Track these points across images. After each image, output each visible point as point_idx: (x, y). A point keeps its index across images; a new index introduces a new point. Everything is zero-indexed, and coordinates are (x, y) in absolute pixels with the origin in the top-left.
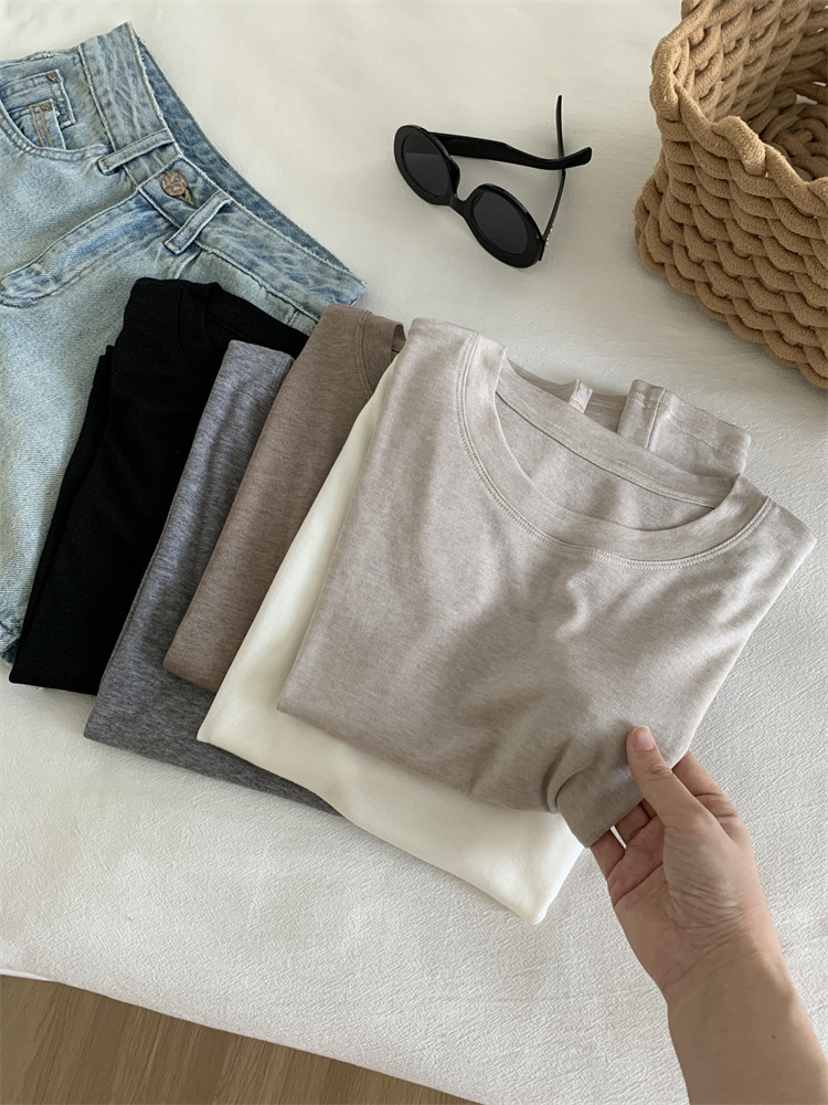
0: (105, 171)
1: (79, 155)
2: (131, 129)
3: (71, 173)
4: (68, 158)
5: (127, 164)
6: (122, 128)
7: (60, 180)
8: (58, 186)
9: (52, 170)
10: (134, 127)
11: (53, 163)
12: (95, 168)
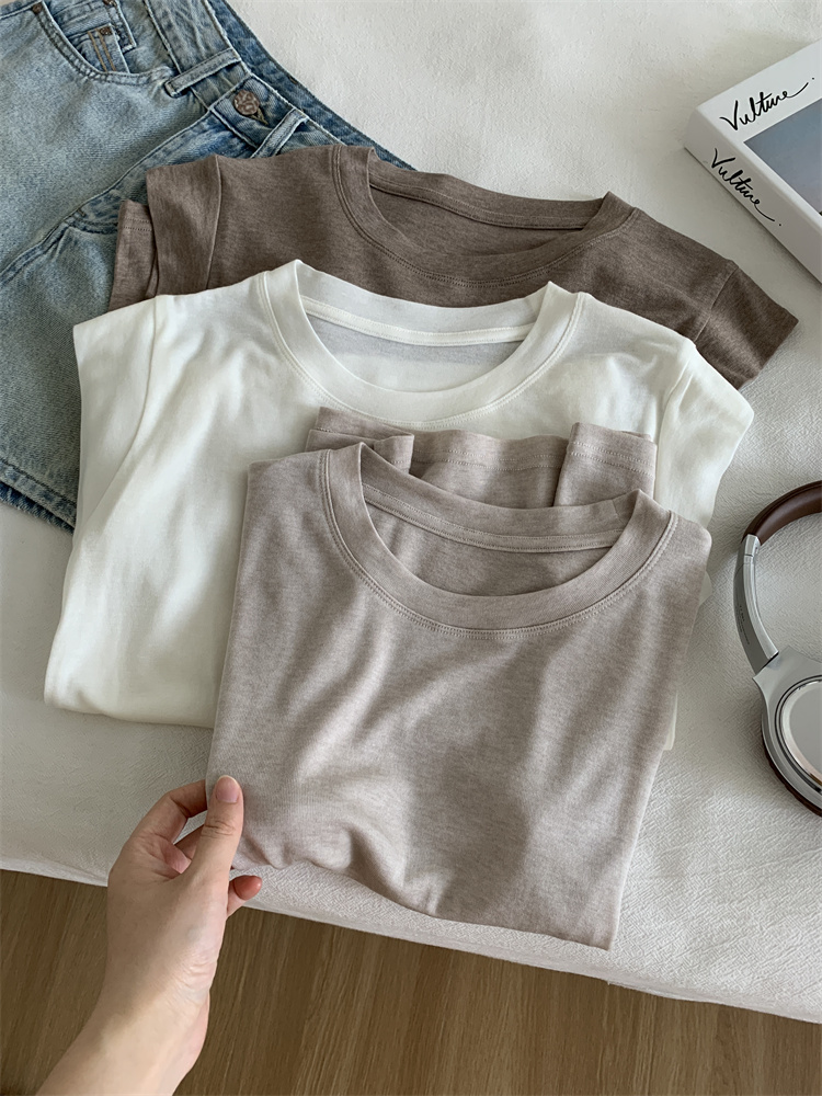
0: (173, 93)
1: (145, 79)
2: (195, 50)
3: (140, 97)
4: (134, 82)
5: (194, 86)
6: (186, 49)
7: (129, 104)
8: (128, 112)
9: (119, 95)
10: (197, 47)
11: (119, 87)
12: (163, 92)
